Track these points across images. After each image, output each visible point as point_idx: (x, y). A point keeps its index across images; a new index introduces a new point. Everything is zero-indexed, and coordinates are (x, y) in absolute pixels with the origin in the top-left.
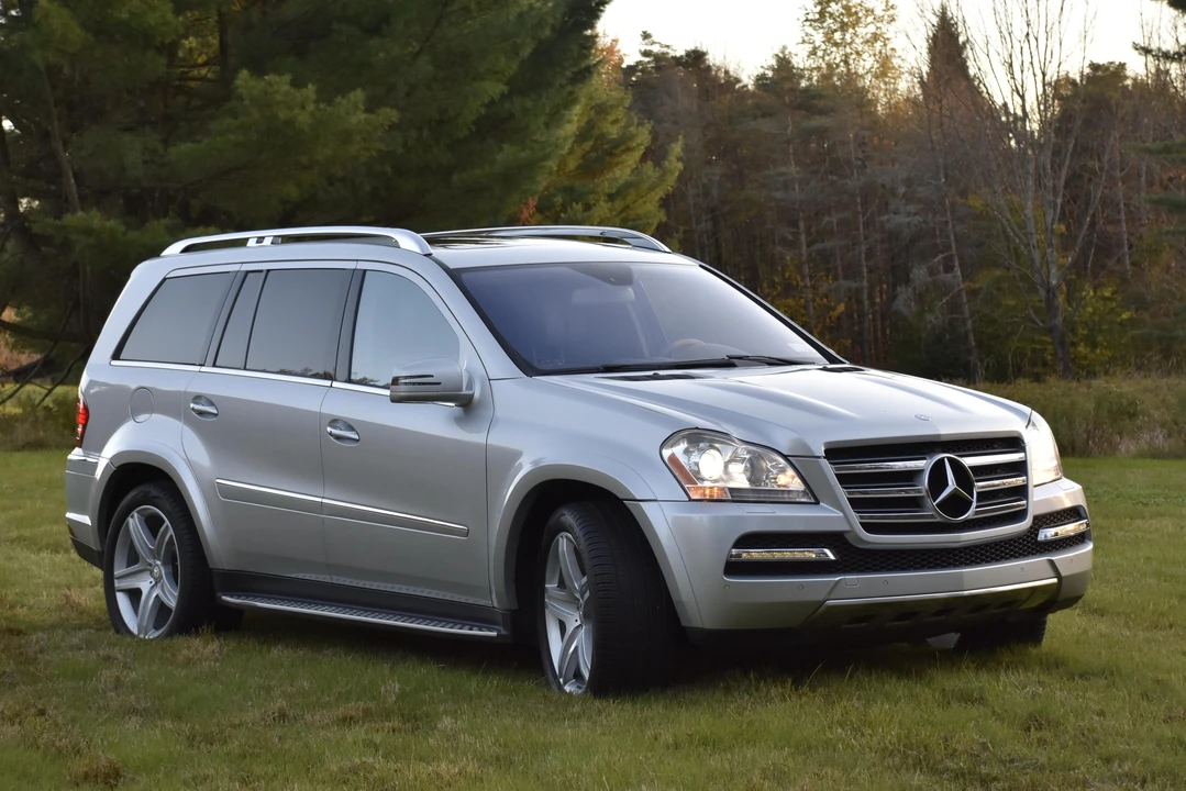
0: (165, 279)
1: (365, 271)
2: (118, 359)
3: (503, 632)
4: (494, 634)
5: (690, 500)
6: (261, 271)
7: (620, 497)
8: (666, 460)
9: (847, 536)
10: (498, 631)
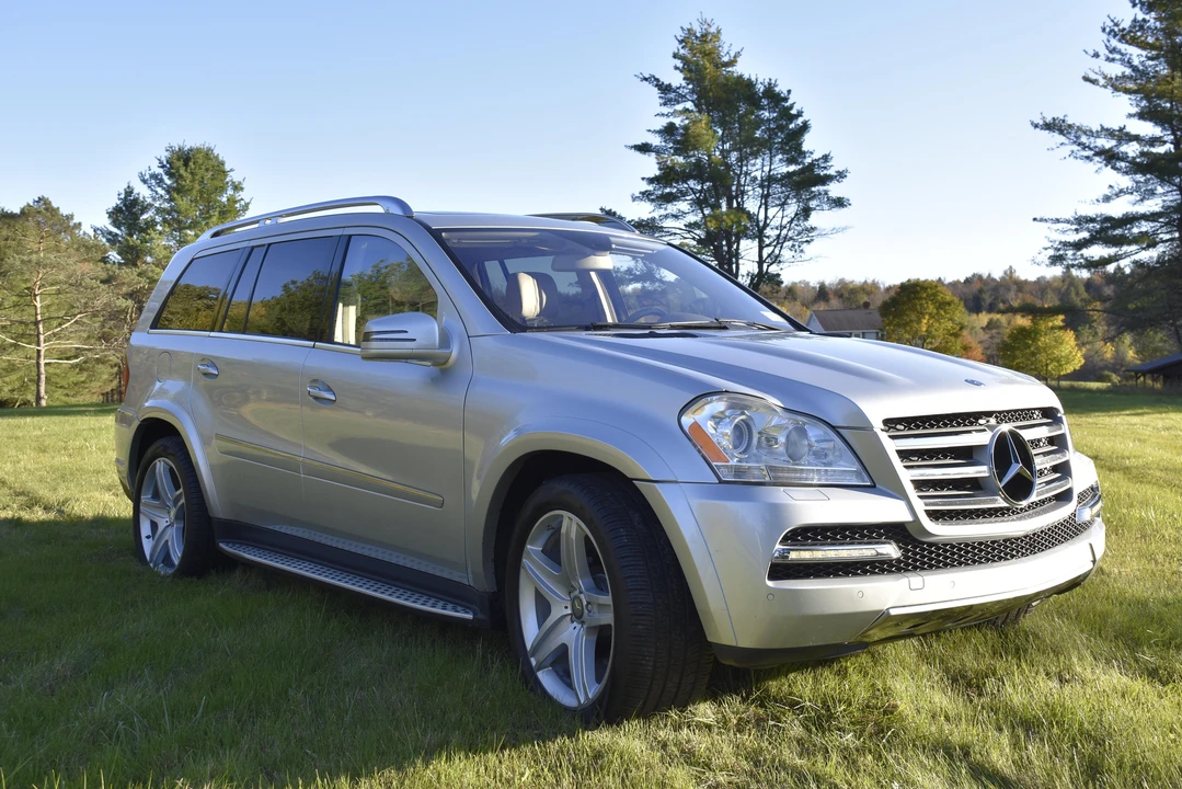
0: (193, 260)
1: (350, 236)
2: (155, 328)
3: (480, 616)
4: (469, 616)
5: (721, 482)
6: (263, 245)
7: (629, 476)
8: (686, 429)
9: (909, 528)
10: (474, 614)
